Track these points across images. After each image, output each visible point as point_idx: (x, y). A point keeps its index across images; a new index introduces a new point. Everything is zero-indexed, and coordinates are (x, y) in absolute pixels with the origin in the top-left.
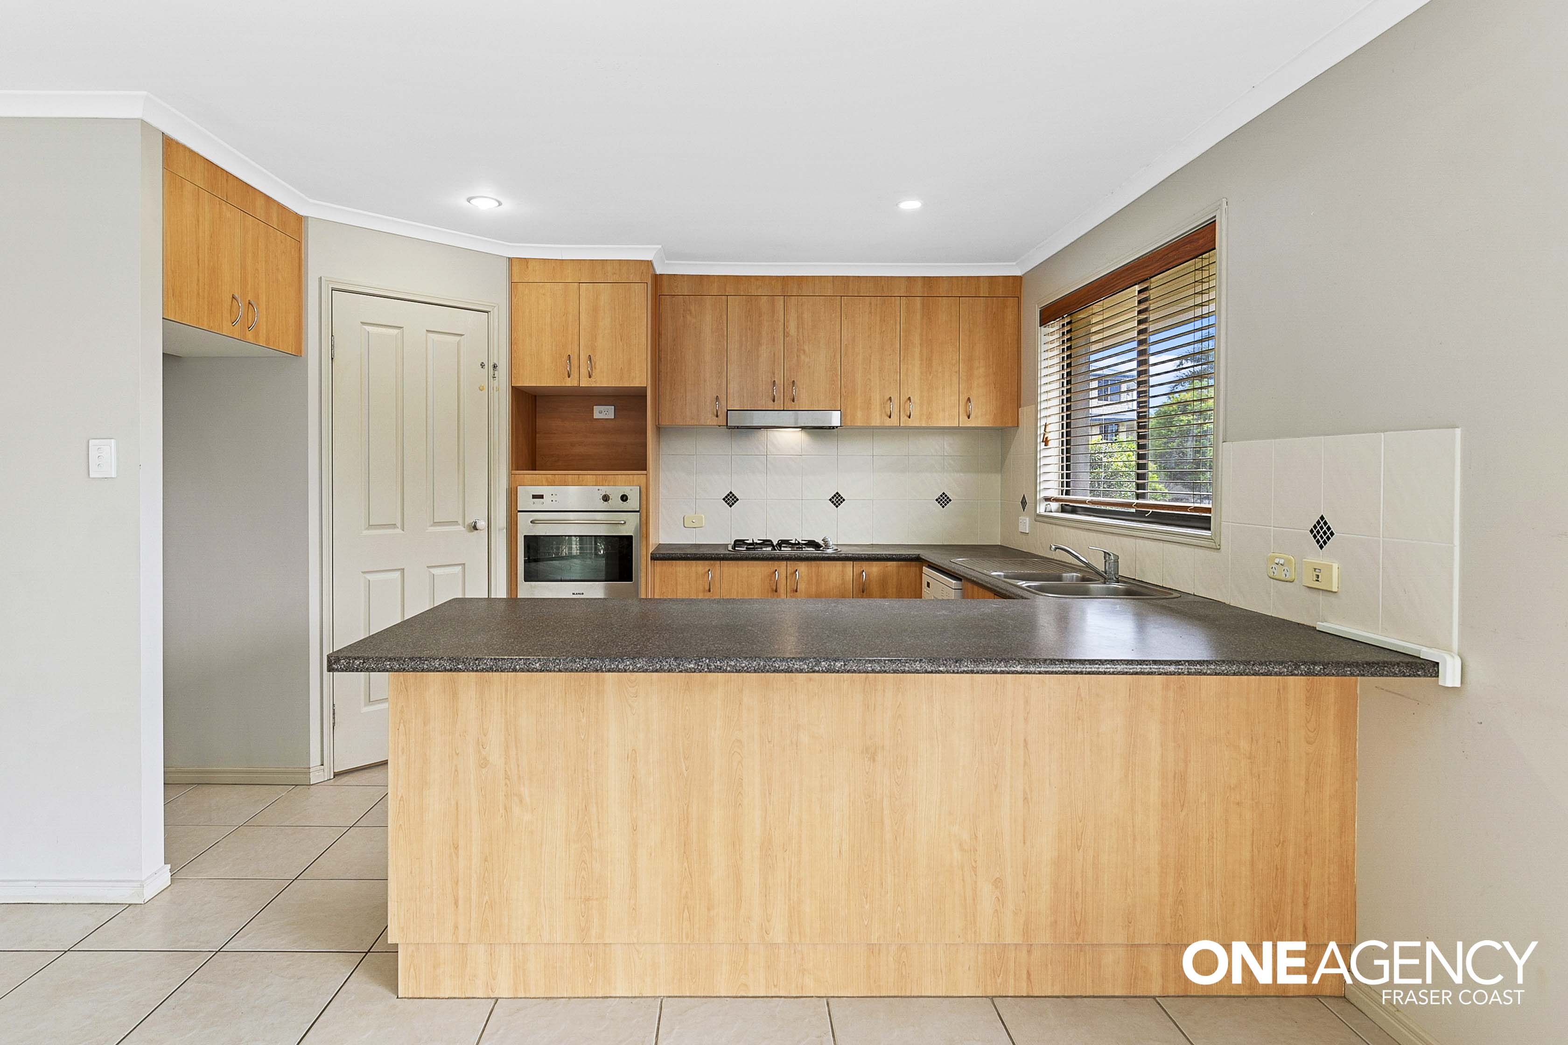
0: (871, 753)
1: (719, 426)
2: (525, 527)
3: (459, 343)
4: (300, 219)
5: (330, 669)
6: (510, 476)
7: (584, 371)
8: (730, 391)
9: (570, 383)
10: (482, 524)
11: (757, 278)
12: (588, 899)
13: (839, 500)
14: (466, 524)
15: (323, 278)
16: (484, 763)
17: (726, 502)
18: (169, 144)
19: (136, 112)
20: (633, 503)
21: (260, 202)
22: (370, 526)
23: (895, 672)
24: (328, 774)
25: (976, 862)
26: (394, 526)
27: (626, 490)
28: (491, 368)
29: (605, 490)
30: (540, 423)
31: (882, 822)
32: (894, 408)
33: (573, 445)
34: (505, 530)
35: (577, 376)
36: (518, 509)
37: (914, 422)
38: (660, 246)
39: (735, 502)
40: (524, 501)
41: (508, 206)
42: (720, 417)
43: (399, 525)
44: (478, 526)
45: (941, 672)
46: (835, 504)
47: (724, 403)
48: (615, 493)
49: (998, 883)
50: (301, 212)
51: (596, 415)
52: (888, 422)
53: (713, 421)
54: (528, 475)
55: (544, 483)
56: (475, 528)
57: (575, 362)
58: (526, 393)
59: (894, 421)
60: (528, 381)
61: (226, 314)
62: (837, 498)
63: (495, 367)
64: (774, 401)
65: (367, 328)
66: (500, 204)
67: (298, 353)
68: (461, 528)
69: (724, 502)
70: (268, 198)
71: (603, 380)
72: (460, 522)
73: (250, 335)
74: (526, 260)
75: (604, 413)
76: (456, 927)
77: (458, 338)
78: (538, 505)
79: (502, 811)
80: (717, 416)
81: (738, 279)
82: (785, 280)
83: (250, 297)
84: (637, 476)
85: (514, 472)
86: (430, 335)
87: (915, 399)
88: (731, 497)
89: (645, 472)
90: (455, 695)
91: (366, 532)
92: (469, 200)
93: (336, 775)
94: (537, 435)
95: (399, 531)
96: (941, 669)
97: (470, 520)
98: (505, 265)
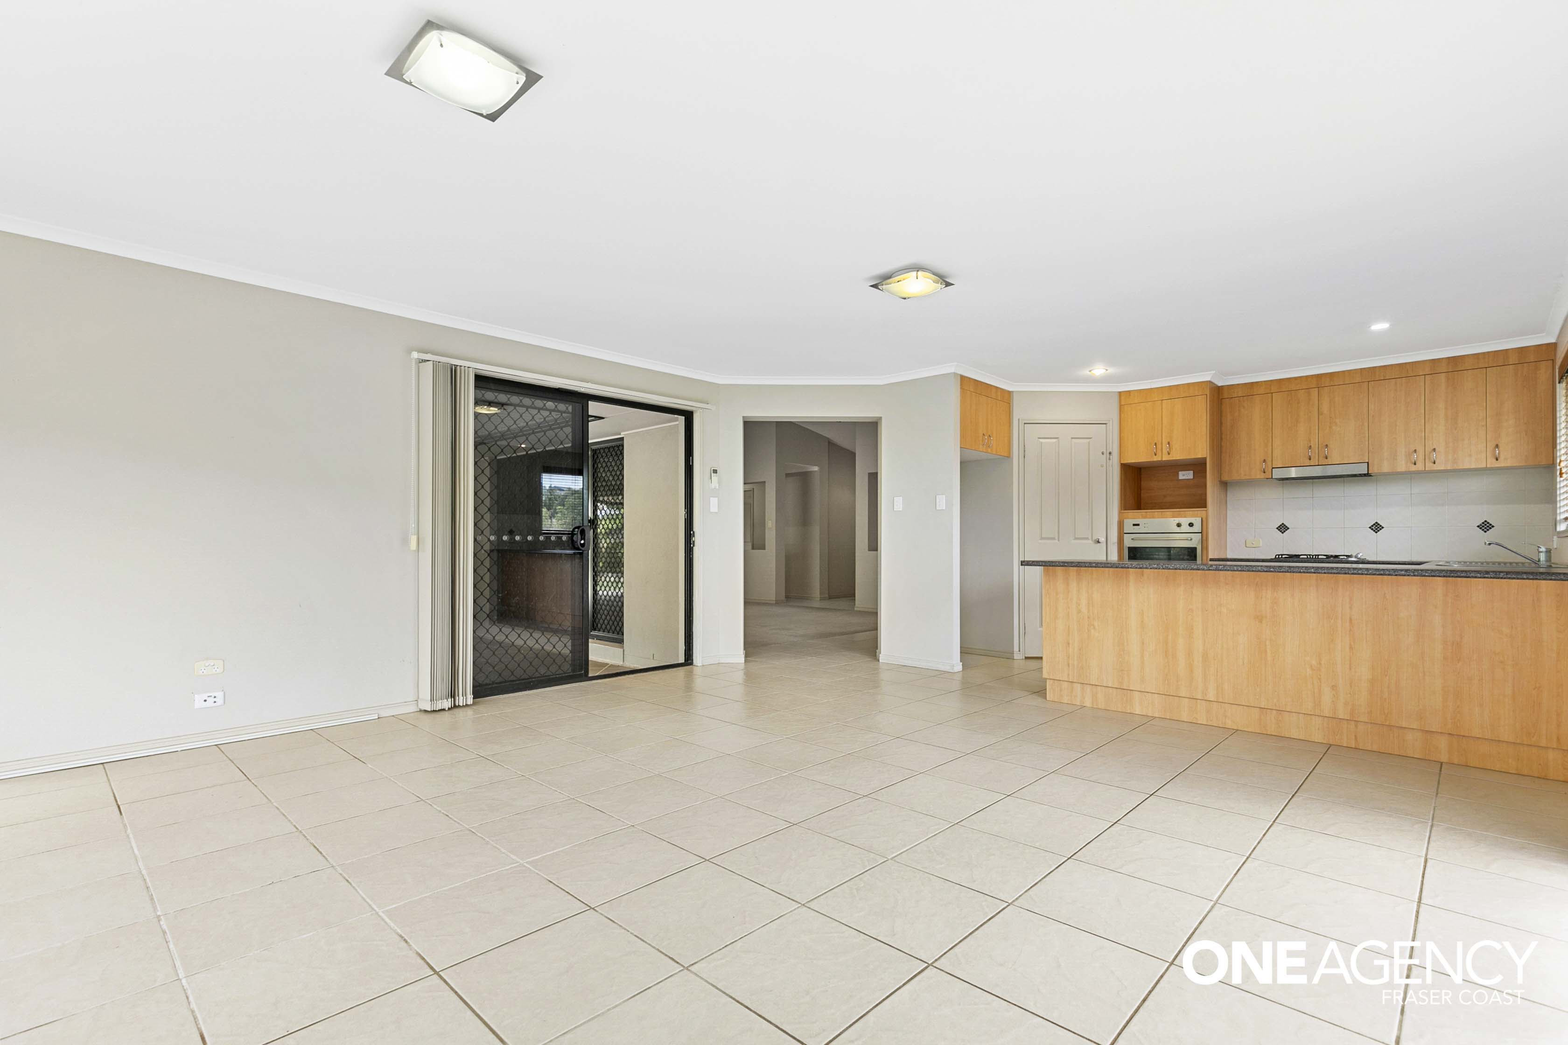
0: (1260, 619)
1: (1267, 479)
2: (1128, 542)
3: (1089, 443)
4: (1010, 393)
5: (1022, 565)
6: (1120, 513)
7: (1165, 451)
8: (1275, 455)
9: (1155, 459)
10: (1103, 540)
11: (1296, 378)
12: (1122, 670)
13: (1378, 528)
14: (1094, 539)
15: (1020, 419)
16: (1079, 612)
17: (1279, 530)
18: (963, 378)
19: (953, 370)
20: (1197, 528)
21: (994, 390)
22: (1042, 538)
23: (1248, 571)
24: (1022, 657)
25: (1320, 676)
26: (1054, 539)
27: (1192, 520)
28: (1108, 455)
29: (1177, 520)
30: (1144, 484)
31: (1266, 651)
32: (1419, 457)
33: (1165, 496)
34: (1116, 544)
35: (1160, 454)
36: (1125, 532)
37: (1438, 467)
38: (1214, 372)
39: (1286, 530)
40: (1128, 527)
41: (1111, 370)
42: (1267, 473)
43: (1057, 538)
44: (1100, 541)
45: (1271, 571)
46: (1374, 531)
47: (1269, 463)
48: (1185, 521)
49: (1334, 688)
50: (1011, 390)
51: (1181, 477)
52: (1413, 468)
53: (1263, 476)
54: (1131, 513)
55: (1140, 517)
56: (1098, 542)
57: (1159, 446)
58: (1132, 467)
59: (1420, 466)
60: (1132, 459)
61: (981, 442)
62: (1376, 526)
63: (1110, 453)
64: (1310, 459)
65: (1041, 440)
66: (1107, 370)
67: (1009, 457)
68: (1090, 541)
69: (1277, 530)
70: (997, 388)
71: (1178, 455)
72: (1090, 538)
73: (989, 450)
74: (1129, 392)
75: (1186, 475)
76: (1068, 675)
77: (1088, 440)
78: (1136, 529)
79: (1086, 631)
80: (1264, 472)
81: (1280, 381)
82: (1319, 377)
83: (989, 434)
84: (1200, 512)
85: (1123, 511)
86: (1073, 440)
87: (1441, 449)
88: (1283, 527)
89: (1205, 509)
90: (1068, 585)
91: (1040, 541)
92: (1090, 371)
93: (1026, 658)
94: (1142, 491)
95: (1057, 541)
96: (1271, 570)
97: (1095, 538)
98: (1116, 398)
